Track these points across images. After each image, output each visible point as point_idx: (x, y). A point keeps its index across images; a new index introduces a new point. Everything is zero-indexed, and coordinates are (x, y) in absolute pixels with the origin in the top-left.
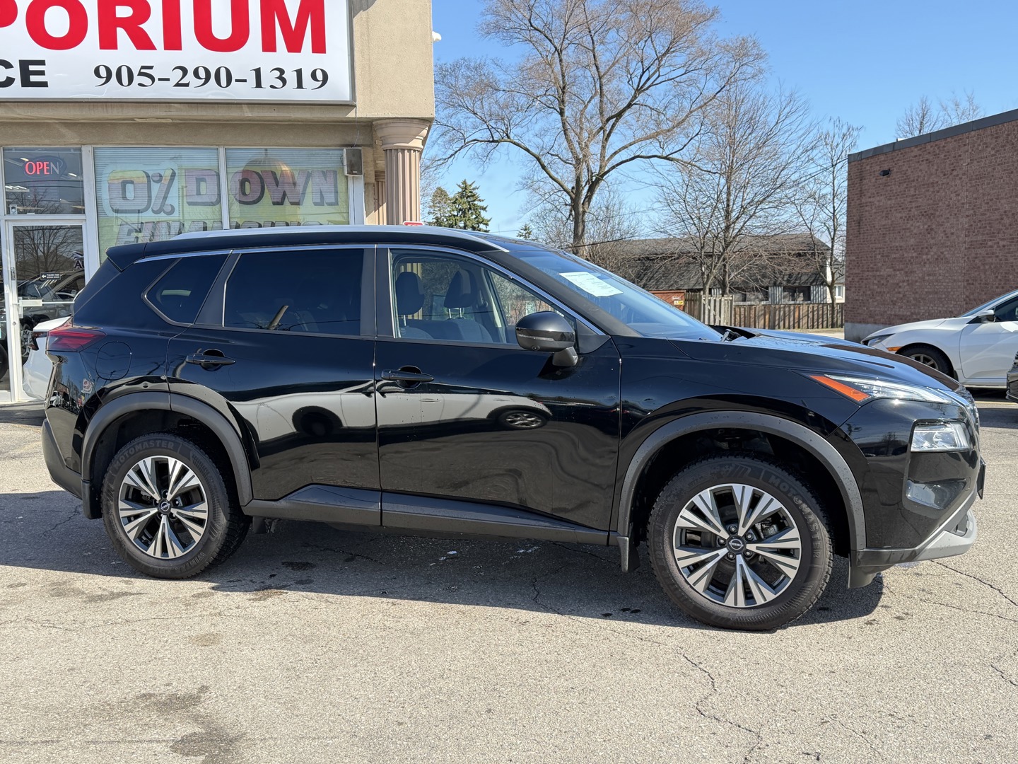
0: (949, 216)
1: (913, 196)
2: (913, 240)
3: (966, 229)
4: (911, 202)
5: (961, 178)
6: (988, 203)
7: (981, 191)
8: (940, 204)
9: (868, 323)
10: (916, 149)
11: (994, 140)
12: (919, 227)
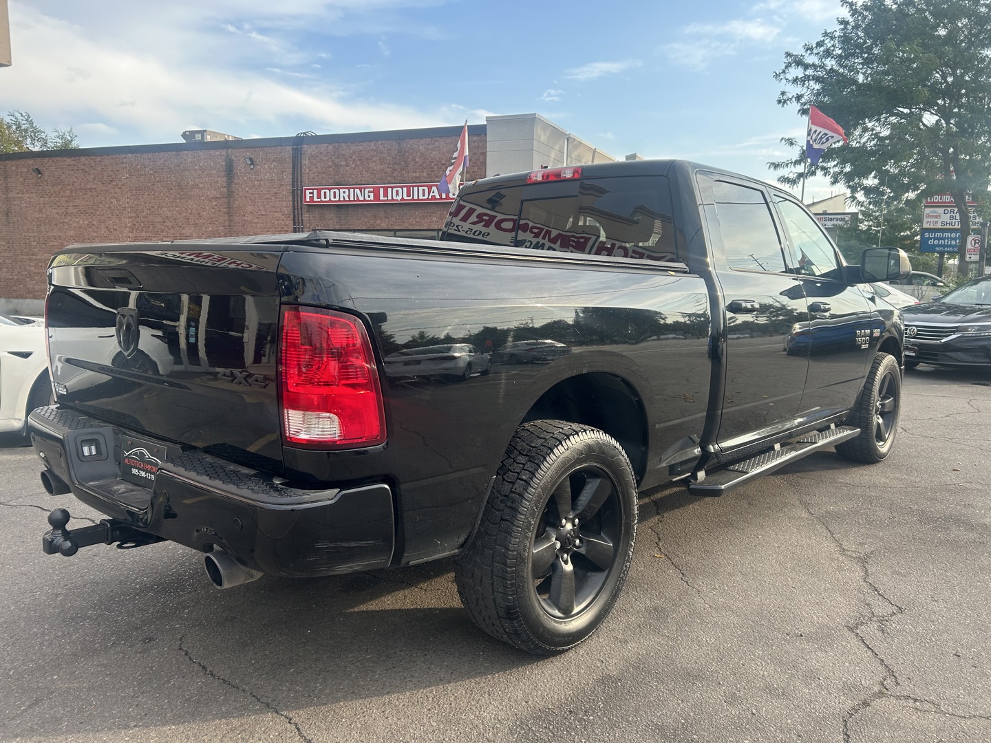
0: (110, 215)
1: (69, 196)
2: (73, 232)
3: (130, 227)
4: (67, 201)
5: (120, 188)
6: (150, 209)
7: (142, 200)
8: (101, 205)
9: (26, 298)
10: (69, 160)
11: (152, 163)
12: (78, 222)
